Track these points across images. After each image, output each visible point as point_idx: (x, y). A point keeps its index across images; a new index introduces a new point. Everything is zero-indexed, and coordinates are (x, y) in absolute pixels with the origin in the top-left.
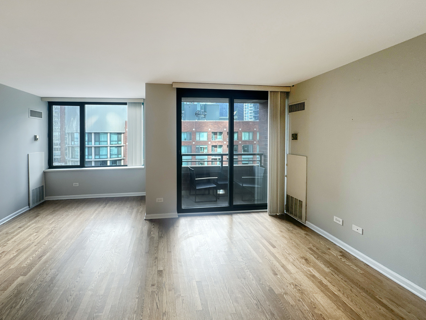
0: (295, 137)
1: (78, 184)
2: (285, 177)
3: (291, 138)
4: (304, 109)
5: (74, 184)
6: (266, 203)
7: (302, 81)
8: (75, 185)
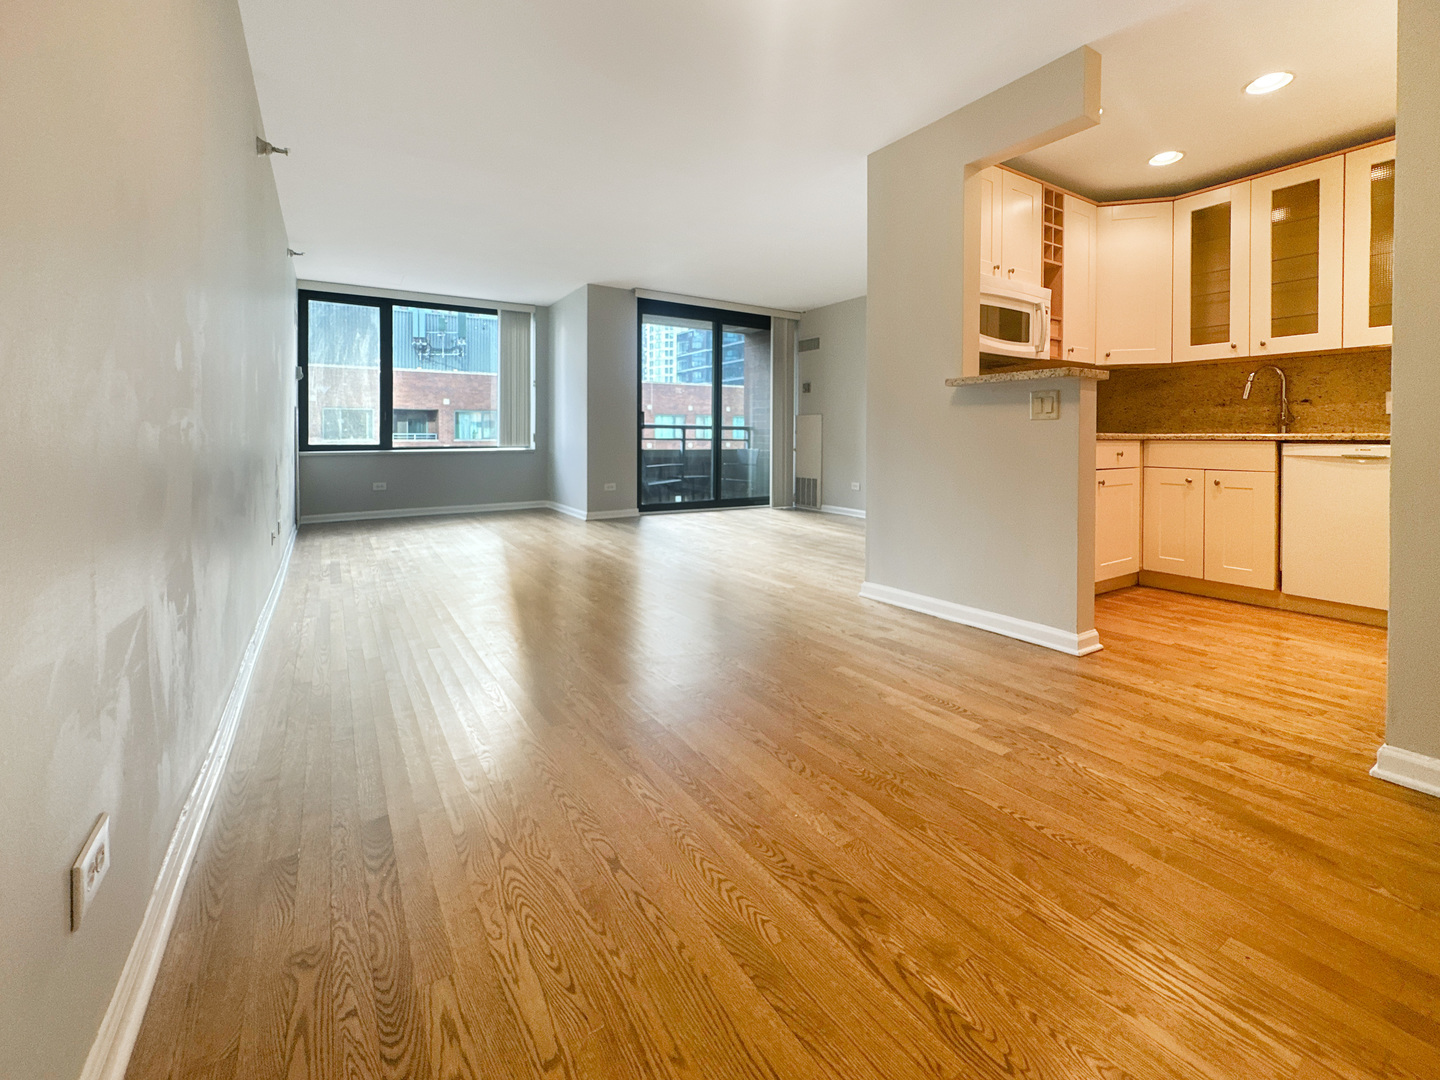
0: (807, 388)
1: (385, 484)
2: (794, 452)
3: (801, 389)
4: (818, 348)
5: (375, 484)
6: (765, 495)
7: (816, 307)
8: (378, 487)
